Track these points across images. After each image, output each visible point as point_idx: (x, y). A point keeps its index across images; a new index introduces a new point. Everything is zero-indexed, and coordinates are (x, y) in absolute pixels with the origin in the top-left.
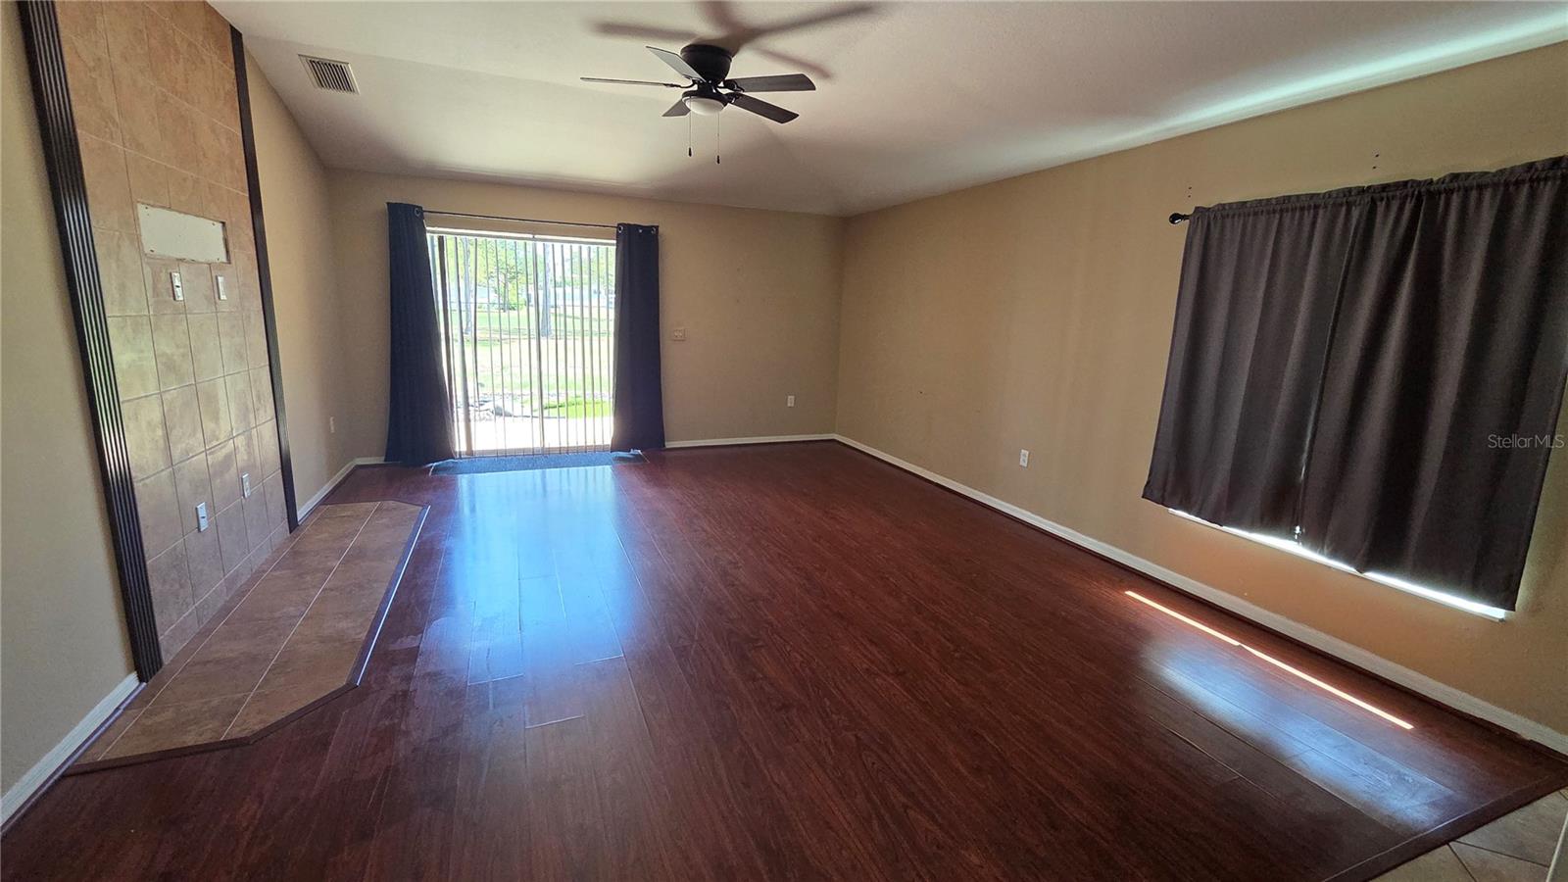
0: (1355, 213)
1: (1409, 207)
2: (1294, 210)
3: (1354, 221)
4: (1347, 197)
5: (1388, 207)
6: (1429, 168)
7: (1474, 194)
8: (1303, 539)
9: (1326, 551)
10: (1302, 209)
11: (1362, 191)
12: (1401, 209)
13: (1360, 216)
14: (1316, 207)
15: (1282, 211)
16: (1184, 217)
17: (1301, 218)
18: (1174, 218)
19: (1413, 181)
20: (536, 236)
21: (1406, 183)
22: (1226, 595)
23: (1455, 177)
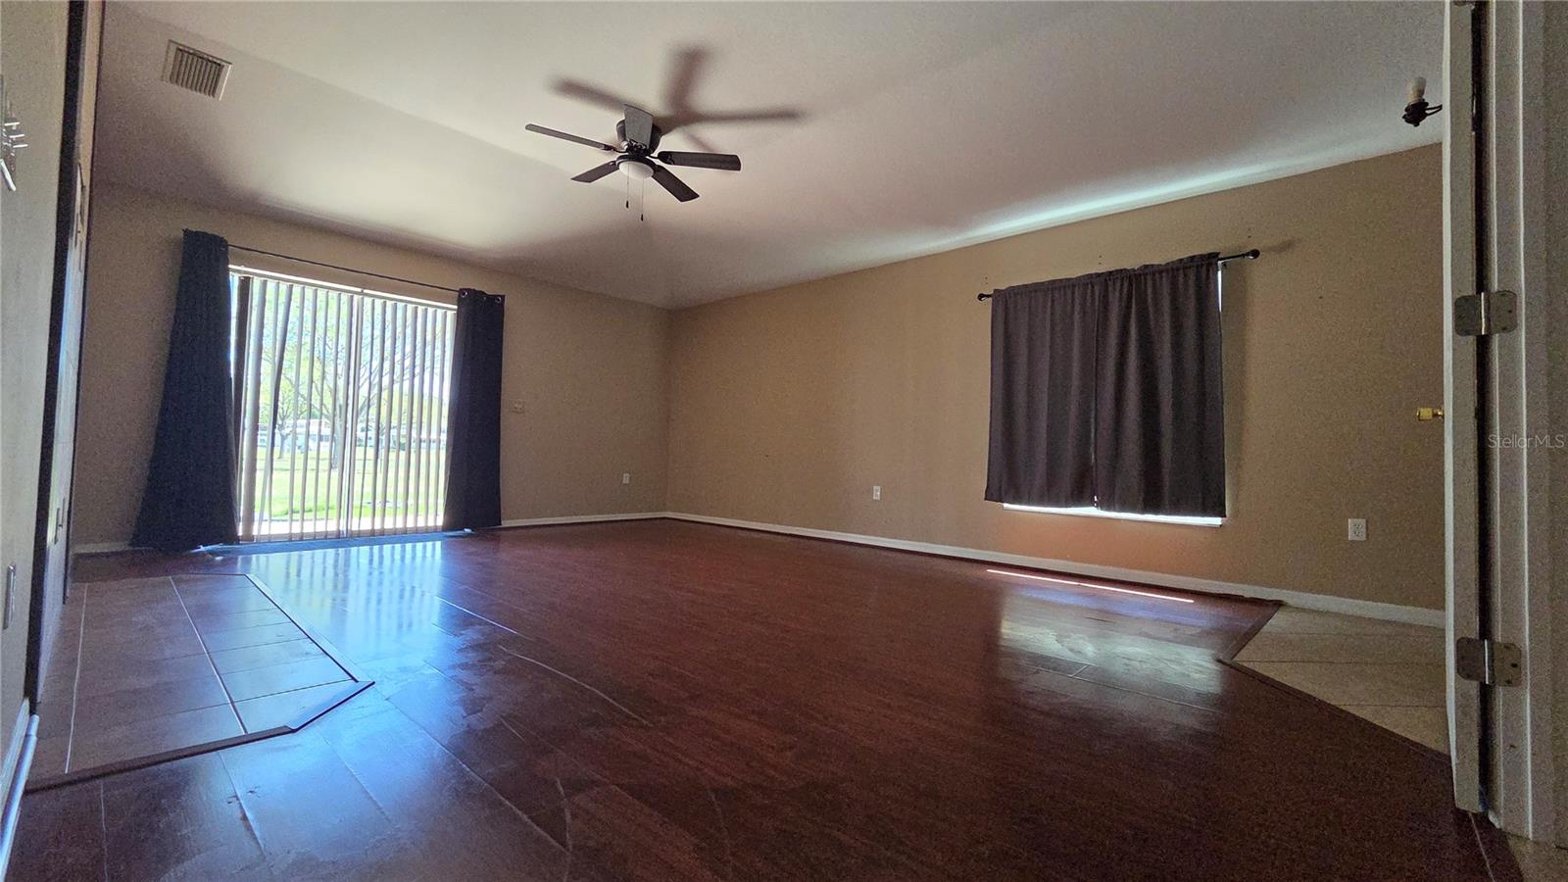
0: (1097, 288)
1: (1126, 285)
2: (1060, 288)
3: (1097, 293)
4: (1090, 279)
5: (1114, 284)
6: (1132, 263)
7: (1157, 275)
8: (1101, 505)
9: (1117, 506)
10: (1065, 287)
11: (1098, 275)
12: (1122, 285)
13: (1100, 290)
14: (1074, 286)
15: (1052, 289)
16: (988, 296)
17: (1065, 294)
18: (981, 296)
19: (1125, 269)
20: (366, 291)
21: (1121, 270)
22: (1053, 561)
23: (1146, 266)
